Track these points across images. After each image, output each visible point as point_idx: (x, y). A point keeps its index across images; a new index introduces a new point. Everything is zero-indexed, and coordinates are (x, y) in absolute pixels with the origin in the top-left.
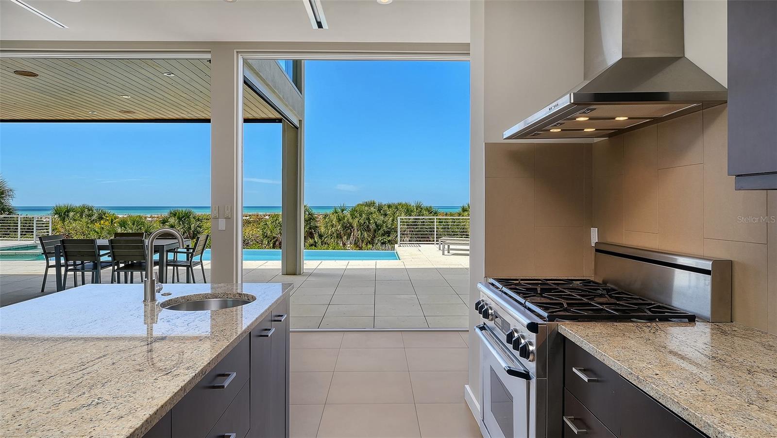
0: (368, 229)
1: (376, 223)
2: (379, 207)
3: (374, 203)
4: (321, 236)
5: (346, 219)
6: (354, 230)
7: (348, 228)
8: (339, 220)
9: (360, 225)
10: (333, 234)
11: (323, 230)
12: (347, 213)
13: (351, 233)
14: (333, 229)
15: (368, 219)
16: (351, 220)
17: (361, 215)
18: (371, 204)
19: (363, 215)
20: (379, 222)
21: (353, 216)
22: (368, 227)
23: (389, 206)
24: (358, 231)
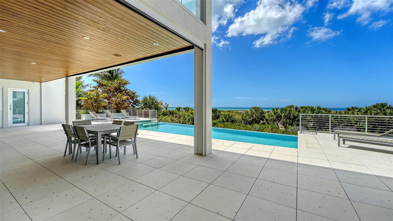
0: (289, 118)
1: (294, 115)
2: (296, 108)
3: (293, 106)
4: (266, 120)
5: (278, 113)
6: (282, 118)
7: (279, 118)
8: (275, 114)
9: (285, 116)
10: (272, 119)
11: (267, 117)
12: (279, 111)
13: (281, 120)
14: (272, 117)
15: (290, 114)
16: (280, 114)
17: (286, 112)
19: (287, 111)
20: (295, 115)
21: (281, 112)
22: (289, 117)
23: (302, 108)
24: (284, 118)
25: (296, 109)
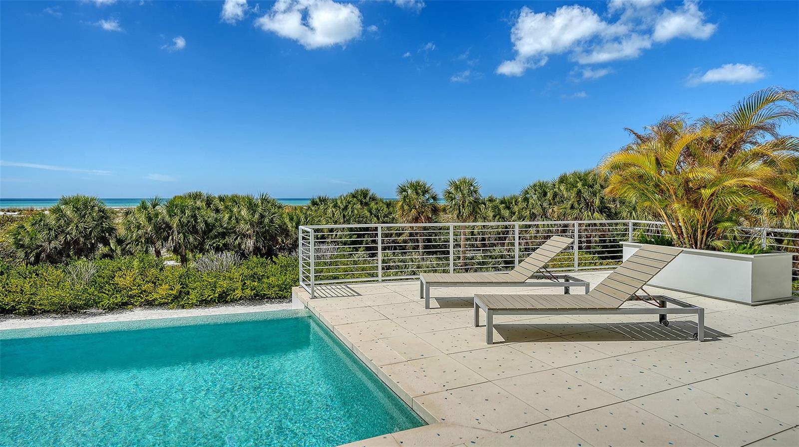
0: (194, 231)
1: (206, 222)
2: (208, 200)
3: (200, 195)
4: (120, 242)
5: (160, 217)
6: (173, 232)
7: (162, 231)
8: (149, 219)
9: (181, 225)
10: (140, 237)
11: (121, 231)
12: (161, 209)
13: (168, 237)
14: (140, 232)
15: (195, 217)
16: (167, 219)
17: (183, 212)
18: (196, 196)
19: (187, 211)
20: (210, 220)
21: (171, 215)
22: (194, 227)
23: (221, 199)
24: (179, 233)
25: (209, 202)
